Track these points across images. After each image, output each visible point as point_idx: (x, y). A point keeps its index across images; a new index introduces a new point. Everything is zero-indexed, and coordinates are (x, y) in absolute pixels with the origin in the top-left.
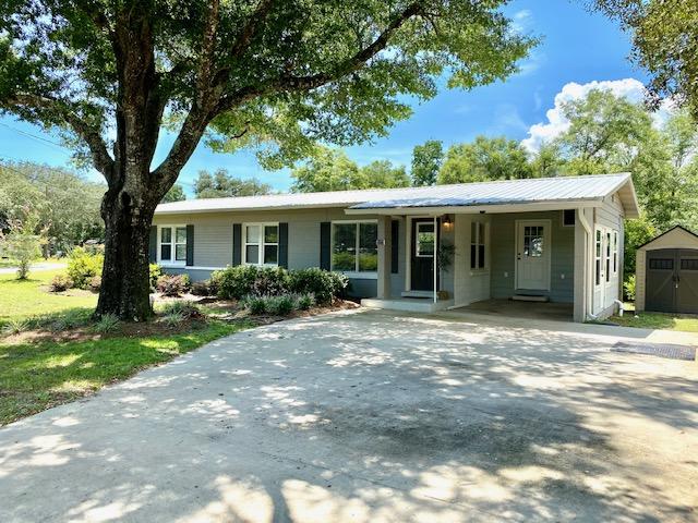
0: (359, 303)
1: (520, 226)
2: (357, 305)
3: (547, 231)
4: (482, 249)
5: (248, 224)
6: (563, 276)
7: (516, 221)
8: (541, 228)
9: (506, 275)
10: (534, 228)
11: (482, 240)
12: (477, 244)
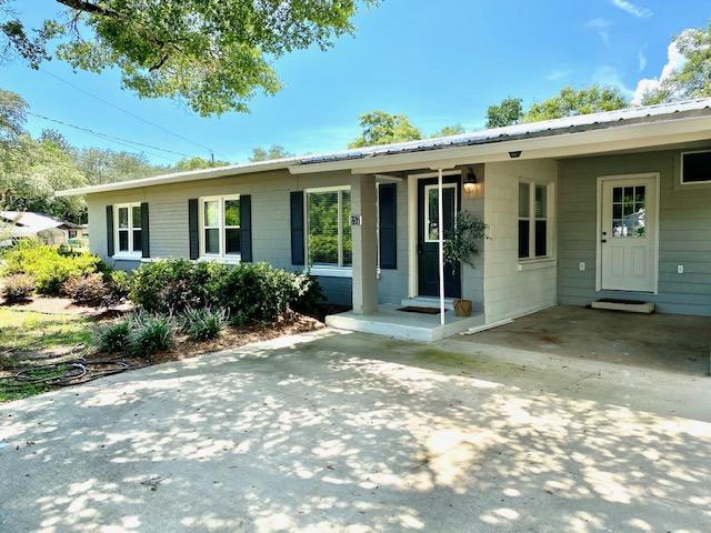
0: (323, 320)
1: (605, 187)
2: (318, 324)
3: (653, 196)
4: (541, 227)
5: (206, 199)
6: (681, 269)
7: (599, 180)
8: (641, 190)
9: (582, 266)
10: (629, 191)
11: (541, 211)
12: (532, 220)
